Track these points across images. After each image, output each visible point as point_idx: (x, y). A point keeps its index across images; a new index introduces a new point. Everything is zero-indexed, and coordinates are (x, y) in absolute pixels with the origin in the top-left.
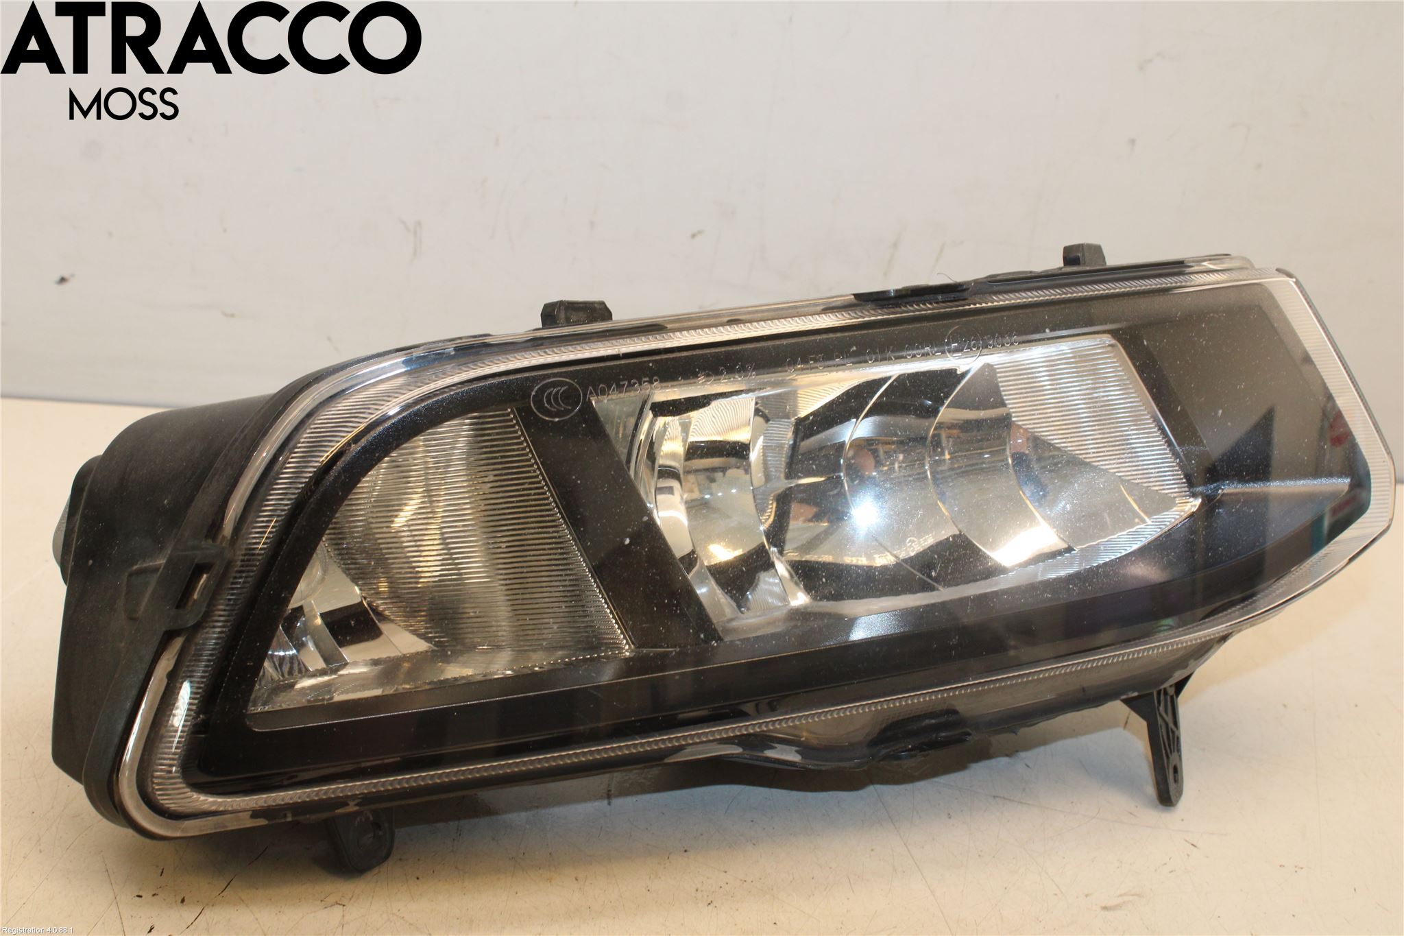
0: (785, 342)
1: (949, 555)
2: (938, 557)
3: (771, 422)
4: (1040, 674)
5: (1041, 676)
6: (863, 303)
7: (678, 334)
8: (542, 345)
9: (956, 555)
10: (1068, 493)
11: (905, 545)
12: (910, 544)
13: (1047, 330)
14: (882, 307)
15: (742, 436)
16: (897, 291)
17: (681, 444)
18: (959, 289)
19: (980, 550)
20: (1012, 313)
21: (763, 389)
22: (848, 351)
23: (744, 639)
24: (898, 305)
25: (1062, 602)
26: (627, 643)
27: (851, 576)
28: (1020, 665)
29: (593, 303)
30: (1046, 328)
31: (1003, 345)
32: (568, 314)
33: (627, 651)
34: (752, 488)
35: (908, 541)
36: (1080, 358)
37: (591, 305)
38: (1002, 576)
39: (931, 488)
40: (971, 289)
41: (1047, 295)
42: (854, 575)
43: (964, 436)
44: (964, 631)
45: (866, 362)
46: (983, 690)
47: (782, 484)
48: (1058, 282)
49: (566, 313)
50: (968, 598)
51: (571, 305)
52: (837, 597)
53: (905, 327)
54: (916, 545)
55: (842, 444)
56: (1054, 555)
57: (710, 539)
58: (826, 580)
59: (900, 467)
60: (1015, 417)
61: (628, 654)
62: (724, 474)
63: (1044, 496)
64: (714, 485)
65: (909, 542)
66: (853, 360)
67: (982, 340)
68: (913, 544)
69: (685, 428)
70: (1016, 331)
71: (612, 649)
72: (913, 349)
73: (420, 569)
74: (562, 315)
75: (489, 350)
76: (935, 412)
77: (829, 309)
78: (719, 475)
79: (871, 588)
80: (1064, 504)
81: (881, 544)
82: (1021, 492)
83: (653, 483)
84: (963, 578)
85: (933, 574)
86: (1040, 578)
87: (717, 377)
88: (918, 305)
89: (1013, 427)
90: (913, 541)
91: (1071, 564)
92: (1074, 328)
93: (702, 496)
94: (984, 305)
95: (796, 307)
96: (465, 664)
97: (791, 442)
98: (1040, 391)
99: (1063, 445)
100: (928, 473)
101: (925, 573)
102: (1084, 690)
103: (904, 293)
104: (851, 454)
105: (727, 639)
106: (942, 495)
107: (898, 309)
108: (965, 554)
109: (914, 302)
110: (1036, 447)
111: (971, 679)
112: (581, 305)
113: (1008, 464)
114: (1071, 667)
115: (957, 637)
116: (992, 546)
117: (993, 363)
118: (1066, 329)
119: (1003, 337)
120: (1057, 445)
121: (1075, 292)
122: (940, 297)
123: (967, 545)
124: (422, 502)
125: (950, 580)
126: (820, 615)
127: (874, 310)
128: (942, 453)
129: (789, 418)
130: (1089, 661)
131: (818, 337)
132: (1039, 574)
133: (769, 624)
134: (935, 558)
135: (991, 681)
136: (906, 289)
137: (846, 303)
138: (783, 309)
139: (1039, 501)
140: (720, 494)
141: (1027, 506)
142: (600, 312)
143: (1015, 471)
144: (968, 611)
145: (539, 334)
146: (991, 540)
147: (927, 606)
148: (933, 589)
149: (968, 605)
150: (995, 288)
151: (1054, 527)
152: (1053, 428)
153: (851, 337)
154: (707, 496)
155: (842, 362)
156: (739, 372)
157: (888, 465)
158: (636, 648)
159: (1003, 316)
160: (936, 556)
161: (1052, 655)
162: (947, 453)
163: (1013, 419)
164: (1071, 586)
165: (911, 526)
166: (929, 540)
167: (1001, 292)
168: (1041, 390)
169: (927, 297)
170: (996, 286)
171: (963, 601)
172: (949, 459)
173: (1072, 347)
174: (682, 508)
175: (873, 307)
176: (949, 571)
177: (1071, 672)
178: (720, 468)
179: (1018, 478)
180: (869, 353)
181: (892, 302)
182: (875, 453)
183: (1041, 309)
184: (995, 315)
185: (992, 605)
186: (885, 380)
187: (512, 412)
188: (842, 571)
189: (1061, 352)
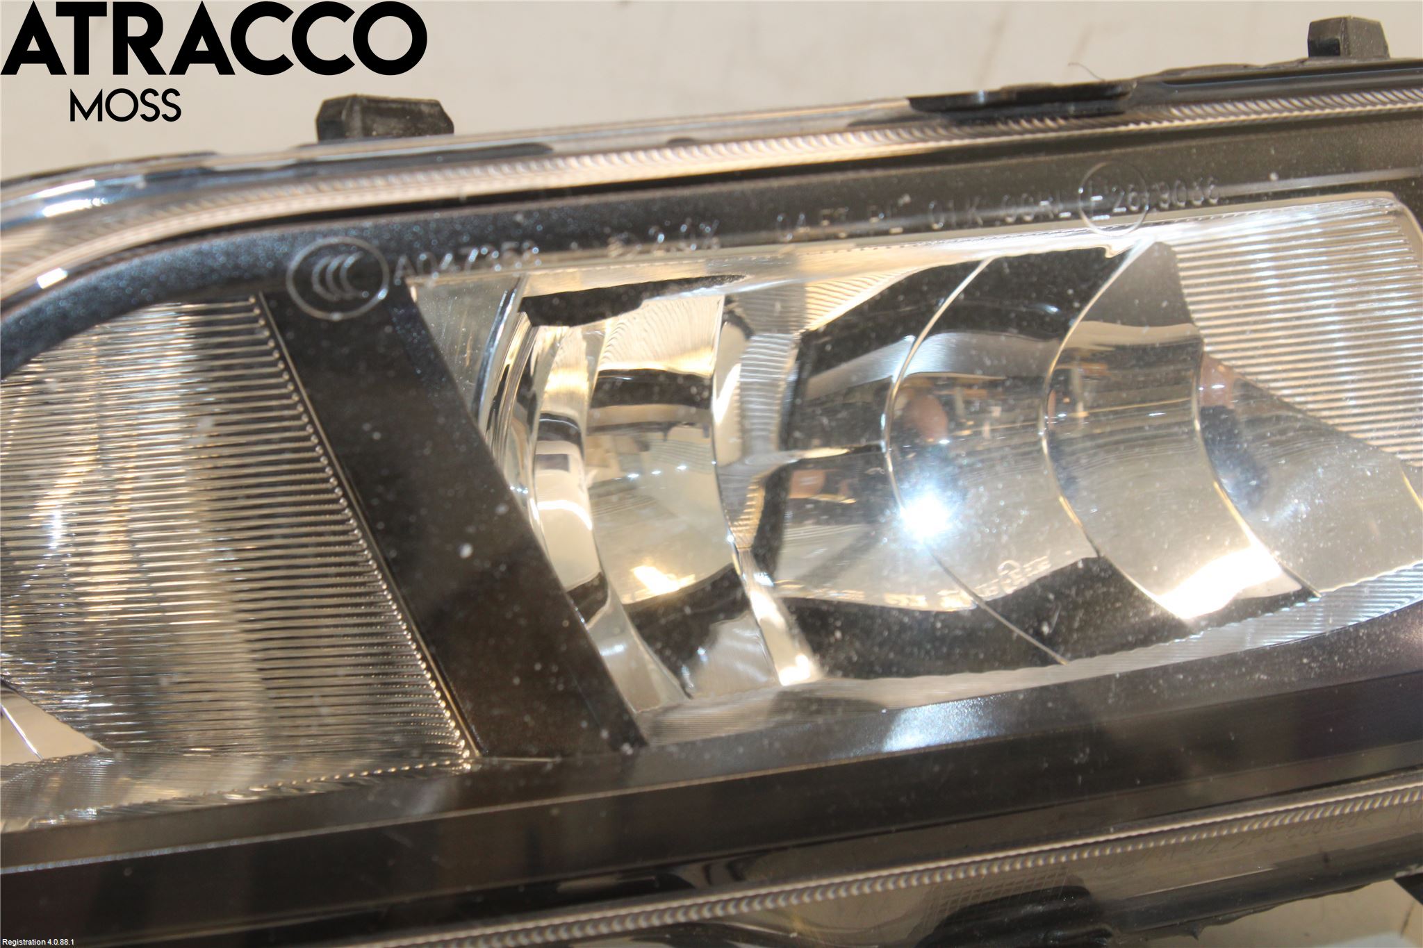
0: (775, 183)
1: (1077, 594)
2: (1056, 598)
3: (755, 338)
4: (1242, 825)
5: (1245, 828)
6: (926, 115)
7: (573, 162)
8: (313, 175)
9: (1089, 594)
10: (1305, 484)
11: (996, 576)
12: (1006, 572)
13: (1273, 177)
14: (960, 123)
15: (699, 364)
16: (990, 94)
17: (586, 375)
18: (1109, 93)
19: (1134, 588)
20: (1207, 142)
21: (739, 277)
22: (895, 205)
23: (686, 743)
24: (991, 121)
25: (1288, 689)
26: (468, 746)
27: (889, 629)
28: (1208, 807)
29: (417, 103)
30: (1270, 172)
31: (1189, 205)
32: (369, 122)
33: (466, 759)
34: (714, 463)
35: (1001, 566)
36: (1336, 235)
37: (413, 107)
38: (1177, 641)
39: (1048, 468)
40: (1130, 95)
41: (1274, 110)
42: (896, 628)
43: (1116, 375)
44: (1098, 738)
45: (928, 229)
46: (1135, 852)
47: (773, 458)
48: (1295, 86)
49: (363, 121)
50: (1110, 678)
51: (373, 105)
52: (865, 670)
53: (1003, 162)
54: (1016, 574)
55: (885, 386)
56: (1273, 603)
57: (637, 555)
58: (843, 635)
59: (993, 431)
60: (1209, 344)
61: (468, 767)
62: (665, 435)
63: (1258, 488)
64: (645, 455)
65: (1004, 569)
66: (906, 222)
67: (1150, 191)
68: (1012, 572)
69: (594, 347)
70: (1215, 177)
71: (435, 756)
72: (1018, 204)
73: (87, 599)
74: (357, 122)
75: (211, 182)
76: (1059, 328)
77: (861, 125)
78: (656, 436)
79: (927, 652)
80: (1295, 507)
81: (947, 571)
82: (1216, 485)
83: (529, 448)
84: (1101, 639)
85: (1046, 629)
86: (1249, 646)
87: (646, 247)
88: (1029, 121)
89: (1205, 362)
90: (1010, 567)
91: (1307, 622)
92: (1325, 173)
93: (623, 474)
94: (1154, 125)
95: (799, 120)
96: (168, 780)
97: (793, 378)
98: (1255, 297)
99: (1298, 399)
100: (1044, 444)
101: (1031, 626)
102: (1326, 858)
103: (1004, 97)
104: (901, 403)
105: (654, 743)
106: (1068, 484)
107: (990, 128)
108: (1106, 594)
109: (1022, 116)
110: (1246, 398)
111: (1112, 830)
112: (394, 106)
113: (1193, 431)
114: (1303, 812)
115: (1088, 750)
116: (1160, 582)
117: (1171, 243)
118: (1309, 175)
119: (1189, 186)
120: (1287, 400)
121: (1327, 106)
122: (1072, 108)
123: (1110, 576)
124: (90, 472)
125: (1077, 642)
126: (833, 704)
127: (945, 127)
128: (1072, 407)
129: (787, 331)
130: (1337, 802)
131: (839, 177)
132: (1248, 638)
133: (742, 717)
134: (1048, 600)
135: (1151, 834)
136: (1009, 91)
137: (894, 114)
138: (774, 122)
139: (1249, 496)
140: (656, 473)
141: (1225, 509)
142: (430, 119)
143: (1206, 441)
144: (1110, 701)
145: (307, 155)
146: (1155, 568)
147: (1033, 690)
148: (1046, 661)
149: (1109, 690)
150: (1177, 95)
151: (1277, 548)
152: (1280, 367)
153: (900, 179)
154: (633, 476)
155: (884, 226)
156: (687, 236)
157: (969, 428)
158: (484, 755)
159: (1191, 148)
160: (1051, 596)
161: (1267, 790)
162: (1080, 407)
163: (1207, 349)
164: (1305, 661)
165: (1005, 538)
166: (1042, 567)
167: (1187, 103)
168: (1258, 294)
169: (1046, 107)
170: (1180, 90)
171: (1100, 684)
172: (1086, 418)
173: (1319, 215)
174: (584, 497)
175: (945, 121)
176: (1076, 625)
177: (1302, 824)
178: (659, 424)
179: (1210, 452)
180: (935, 210)
181: (980, 114)
182: (948, 405)
183: (1263, 136)
184: (1175, 145)
185: (1155, 691)
186: (968, 267)
187: (258, 304)
188: (872, 618)
189: (1300, 225)
